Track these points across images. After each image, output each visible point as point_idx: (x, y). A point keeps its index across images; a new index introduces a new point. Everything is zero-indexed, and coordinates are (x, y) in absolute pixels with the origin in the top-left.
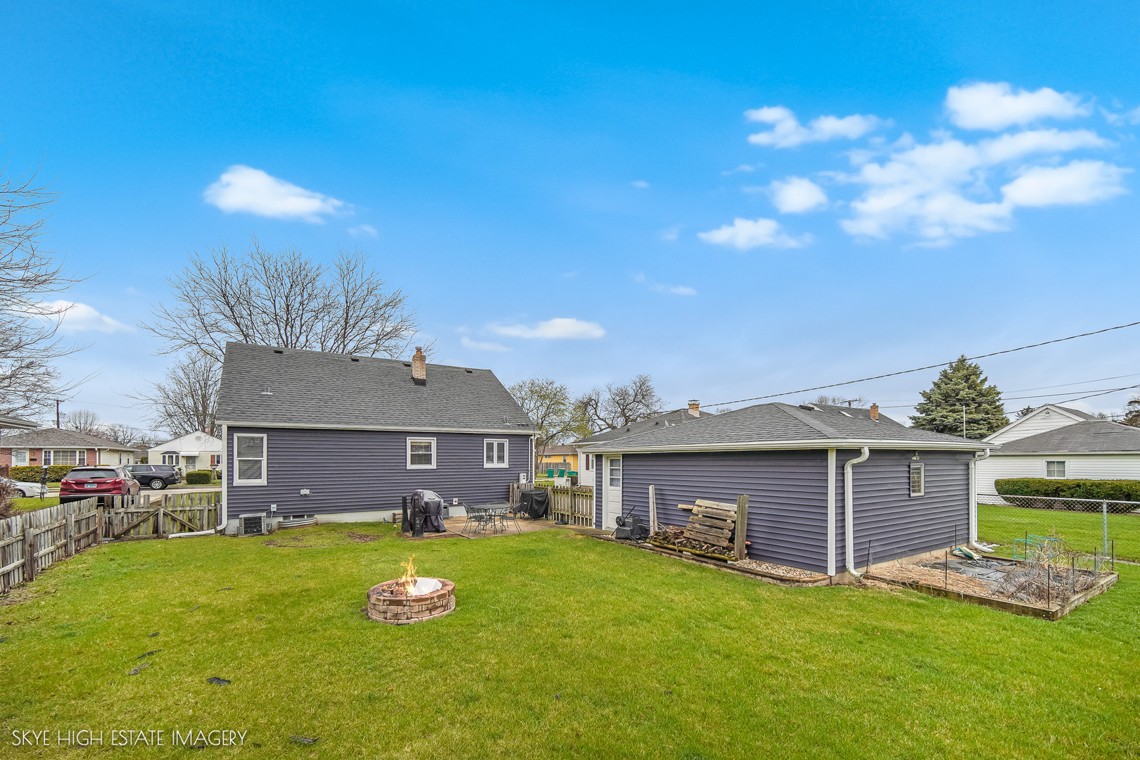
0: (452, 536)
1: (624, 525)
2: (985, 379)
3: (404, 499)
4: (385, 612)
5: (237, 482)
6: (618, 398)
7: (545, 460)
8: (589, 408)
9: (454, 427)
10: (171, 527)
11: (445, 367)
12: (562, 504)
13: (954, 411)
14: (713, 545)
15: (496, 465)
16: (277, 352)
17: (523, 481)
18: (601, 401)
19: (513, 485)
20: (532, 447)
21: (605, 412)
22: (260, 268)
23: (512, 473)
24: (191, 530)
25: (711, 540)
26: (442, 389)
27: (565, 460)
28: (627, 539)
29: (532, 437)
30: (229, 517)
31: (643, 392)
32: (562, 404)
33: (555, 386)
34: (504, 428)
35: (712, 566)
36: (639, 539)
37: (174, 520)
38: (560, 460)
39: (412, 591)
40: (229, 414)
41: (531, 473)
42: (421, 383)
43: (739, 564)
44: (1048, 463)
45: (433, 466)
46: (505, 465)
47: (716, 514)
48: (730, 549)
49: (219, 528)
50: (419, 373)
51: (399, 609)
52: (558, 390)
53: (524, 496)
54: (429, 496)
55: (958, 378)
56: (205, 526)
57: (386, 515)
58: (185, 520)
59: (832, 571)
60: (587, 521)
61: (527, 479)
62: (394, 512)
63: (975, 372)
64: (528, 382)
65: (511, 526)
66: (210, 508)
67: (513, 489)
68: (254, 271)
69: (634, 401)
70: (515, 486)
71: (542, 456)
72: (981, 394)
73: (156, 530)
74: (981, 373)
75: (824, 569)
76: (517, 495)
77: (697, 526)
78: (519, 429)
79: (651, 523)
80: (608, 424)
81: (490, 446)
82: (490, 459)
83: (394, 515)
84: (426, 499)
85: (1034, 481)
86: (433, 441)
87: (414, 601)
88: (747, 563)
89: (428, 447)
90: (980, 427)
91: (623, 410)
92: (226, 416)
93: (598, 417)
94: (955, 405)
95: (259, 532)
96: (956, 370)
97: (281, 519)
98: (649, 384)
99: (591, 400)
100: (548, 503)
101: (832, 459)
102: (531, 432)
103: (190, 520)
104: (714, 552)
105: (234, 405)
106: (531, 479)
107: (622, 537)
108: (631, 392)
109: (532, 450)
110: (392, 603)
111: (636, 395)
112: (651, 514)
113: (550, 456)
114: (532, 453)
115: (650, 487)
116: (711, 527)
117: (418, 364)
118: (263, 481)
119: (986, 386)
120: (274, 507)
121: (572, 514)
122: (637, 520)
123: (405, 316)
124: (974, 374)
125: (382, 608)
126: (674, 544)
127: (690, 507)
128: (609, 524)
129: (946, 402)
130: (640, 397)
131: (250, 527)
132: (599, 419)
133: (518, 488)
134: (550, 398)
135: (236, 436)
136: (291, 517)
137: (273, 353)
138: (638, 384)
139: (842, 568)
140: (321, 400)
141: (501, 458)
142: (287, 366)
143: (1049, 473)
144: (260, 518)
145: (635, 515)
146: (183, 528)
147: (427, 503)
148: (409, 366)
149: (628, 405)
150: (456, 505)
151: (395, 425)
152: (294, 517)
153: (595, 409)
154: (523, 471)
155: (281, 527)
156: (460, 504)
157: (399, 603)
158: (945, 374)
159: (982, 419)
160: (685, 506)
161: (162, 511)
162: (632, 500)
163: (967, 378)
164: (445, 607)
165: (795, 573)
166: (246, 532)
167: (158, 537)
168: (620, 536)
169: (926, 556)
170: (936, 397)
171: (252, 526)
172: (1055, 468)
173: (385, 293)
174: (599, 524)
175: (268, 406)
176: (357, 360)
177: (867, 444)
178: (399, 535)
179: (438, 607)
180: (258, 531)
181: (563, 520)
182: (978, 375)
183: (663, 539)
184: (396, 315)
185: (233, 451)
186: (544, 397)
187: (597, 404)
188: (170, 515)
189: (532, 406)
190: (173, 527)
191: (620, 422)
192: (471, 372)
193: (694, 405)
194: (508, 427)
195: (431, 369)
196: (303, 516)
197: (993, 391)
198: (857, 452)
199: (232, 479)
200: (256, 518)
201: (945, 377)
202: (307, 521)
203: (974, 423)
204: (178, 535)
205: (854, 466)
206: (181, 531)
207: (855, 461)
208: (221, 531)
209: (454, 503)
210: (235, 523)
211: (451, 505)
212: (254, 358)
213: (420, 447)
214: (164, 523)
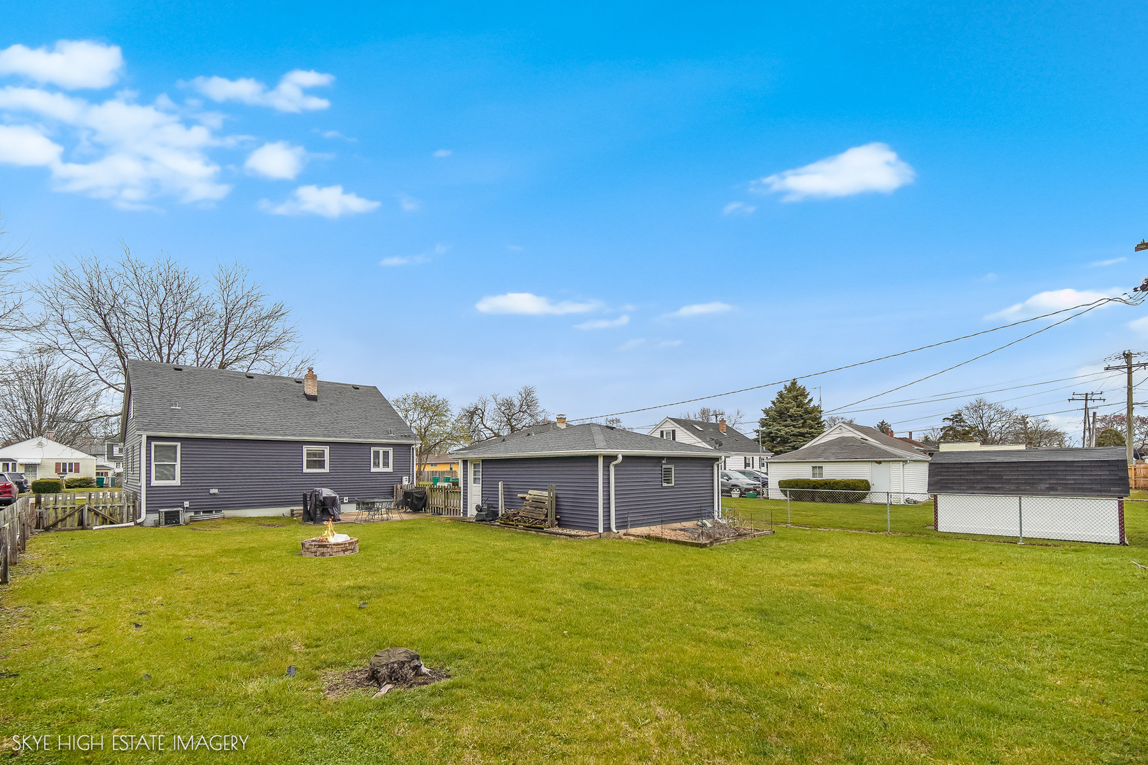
0: (345, 523)
1: (481, 511)
2: (811, 400)
3: (305, 496)
4: (315, 552)
5: (154, 483)
6: (503, 408)
7: (428, 469)
8: (475, 417)
9: (345, 437)
10: (94, 521)
11: (334, 383)
12: (437, 500)
13: (786, 426)
14: (536, 520)
15: (381, 469)
16: (176, 369)
17: (405, 483)
18: (487, 411)
19: (397, 487)
20: (413, 454)
21: (492, 421)
22: (131, 276)
23: (396, 476)
24: (112, 523)
25: (535, 516)
26: (331, 405)
27: (451, 469)
28: (483, 520)
29: (414, 446)
30: (148, 512)
31: (528, 402)
32: (444, 415)
33: (437, 399)
34: (389, 439)
35: (534, 532)
36: (492, 520)
37: (97, 514)
38: (447, 468)
39: (332, 540)
40: (146, 425)
41: (413, 476)
42: (312, 398)
43: (551, 530)
44: (813, 467)
45: (327, 470)
46: (390, 469)
47: (540, 499)
48: (545, 521)
49: (139, 521)
50: (311, 390)
51: (325, 550)
52: (441, 402)
53: (407, 494)
54: (326, 492)
55: (788, 398)
56: (125, 520)
57: (285, 511)
58: (107, 514)
59: (601, 530)
60: (456, 511)
61: (409, 481)
62: (292, 508)
63: (803, 393)
64: (412, 395)
65: (395, 516)
66: (129, 504)
67: (397, 489)
68: (125, 278)
69: (520, 411)
70: (399, 486)
71: (425, 464)
72: (807, 412)
73: (81, 523)
74: (808, 394)
75: (597, 529)
76: (401, 493)
77: (528, 507)
78: (403, 439)
79: (500, 508)
80: (494, 433)
81: (377, 453)
82: (377, 465)
83: (292, 511)
84: (324, 495)
85: (804, 481)
86: (327, 450)
87: (334, 545)
88: (557, 530)
89: (322, 454)
90: (805, 439)
91: (509, 419)
92: (144, 427)
93: (484, 425)
94: (786, 421)
95: (178, 523)
96: (789, 390)
97: (193, 514)
98: (533, 395)
99: (477, 409)
100: (426, 499)
101: (601, 461)
102: (413, 442)
103: (111, 515)
104: (536, 523)
105: (149, 418)
106: (413, 481)
107: (480, 520)
108: (517, 403)
109: (413, 457)
110: (320, 546)
111: (521, 405)
112: (500, 502)
113: (436, 464)
114: (413, 459)
115: (500, 483)
116: (536, 508)
117: (310, 382)
118: (177, 482)
119: (812, 405)
120: (187, 504)
121: (445, 507)
122: (490, 506)
123: (287, 328)
124: (800, 395)
125: (313, 550)
126: (513, 521)
127: (525, 495)
128: (472, 512)
129: (781, 418)
130: (525, 407)
131: (170, 519)
132: (486, 427)
133: (401, 488)
134: (434, 409)
135: (153, 444)
136: (201, 514)
137: (173, 370)
138: (524, 395)
139: (608, 529)
140: (224, 413)
141: (386, 464)
142: (188, 383)
143: (814, 475)
144: (178, 512)
145: (488, 504)
146: (104, 521)
147: (324, 498)
148: (300, 382)
149: (513, 415)
150: (346, 503)
151: (293, 435)
152: (204, 512)
153: (481, 418)
154: (406, 475)
155: (192, 520)
156: (350, 502)
157: (325, 546)
158: (781, 395)
159: (807, 433)
160: (522, 495)
161: (87, 506)
162: (488, 492)
163: (795, 398)
164: (353, 550)
165: (581, 533)
166: (166, 523)
167: (83, 529)
168: (479, 519)
169: (678, 525)
170: (773, 413)
171: (172, 519)
172: (817, 471)
173: (266, 306)
174: (465, 513)
175: (179, 419)
176: (252, 377)
177: (620, 452)
178: (300, 523)
179: (348, 550)
180: (176, 523)
181: (438, 512)
182: (806, 397)
183: (507, 518)
184: (277, 327)
185: (150, 457)
186: (427, 409)
187: (483, 413)
188: (94, 510)
189: (416, 416)
190: (96, 520)
191: (505, 432)
192: (358, 389)
193: (561, 419)
194: (392, 438)
195: (322, 386)
196: (211, 512)
197: (817, 410)
198: (615, 457)
199: (150, 480)
200: (176, 511)
201: (781, 397)
202: (215, 515)
203: (801, 436)
204: (101, 527)
205: (616, 466)
206: (103, 524)
207: (615, 463)
208: (139, 524)
209: (345, 501)
210: (155, 517)
211: (343, 503)
212: (156, 375)
213: (315, 455)
214: (88, 517)
